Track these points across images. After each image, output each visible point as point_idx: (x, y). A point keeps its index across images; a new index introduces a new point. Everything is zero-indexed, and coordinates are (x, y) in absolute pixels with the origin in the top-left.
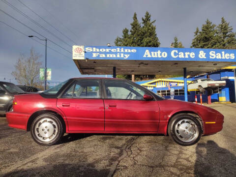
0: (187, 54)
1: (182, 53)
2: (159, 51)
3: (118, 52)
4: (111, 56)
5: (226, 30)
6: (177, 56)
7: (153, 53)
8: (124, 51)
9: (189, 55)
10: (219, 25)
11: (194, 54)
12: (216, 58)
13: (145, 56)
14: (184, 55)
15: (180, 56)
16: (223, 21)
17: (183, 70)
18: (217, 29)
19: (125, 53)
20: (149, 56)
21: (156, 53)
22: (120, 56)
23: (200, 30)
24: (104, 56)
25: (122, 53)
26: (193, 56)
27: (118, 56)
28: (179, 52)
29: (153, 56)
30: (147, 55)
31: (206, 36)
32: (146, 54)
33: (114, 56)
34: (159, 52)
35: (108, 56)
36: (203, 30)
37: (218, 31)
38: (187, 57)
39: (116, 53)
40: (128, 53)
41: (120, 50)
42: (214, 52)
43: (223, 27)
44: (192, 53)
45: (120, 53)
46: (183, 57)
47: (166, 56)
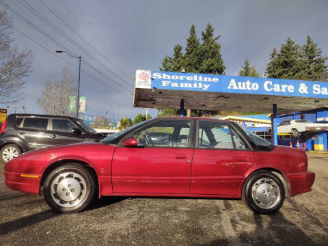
0: (284, 86)
1: (278, 86)
2: (248, 81)
3: (195, 81)
4: (186, 85)
5: (313, 53)
6: (272, 89)
7: (240, 83)
8: (203, 79)
9: (286, 89)
10: (304, 46)
11: (293, 88)
12: (320, 94)
13: (229, 87)
14: (281, 88)
15: (275, 90)
16: (309, 42)
17: (272, 107)
18: (301, 51)
19: (203, 83)
20: (235, 87)
21: (244, 84)
22: (198, 85)
23: (278, 52)
24: (176, 85)
25: (200, 82)
26: (292, 90)
27: (195, 86)
28: (274, 84)
29: (240, 88)
30: (232, 87)
31: (287, 60)
32: (231, 85)
33: (190, 86)
34: (248, 83)
35: (182, 85)
36: (282, 52)
37: (302, 55)
38: (284, 90)
39: (192, 82)
40: (207, 83)
41: (198, 79)
42: (319, 86)
43: (309, 49)
44: (290, 86)
45: (198, 82)
46: (279, 91)
47: (257, 89)
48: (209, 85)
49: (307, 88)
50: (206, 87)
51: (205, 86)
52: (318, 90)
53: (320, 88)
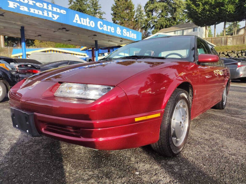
1: (106, 26)
3: (46, 9)
4: (36, 12)
5: (96, 6)
6: (102, 28)
7: (82, 19)
8: (52, 9)
9: (110, 29)
11: (113, 29)
12: (126, 36)
13: (75, 21)
19: (53, 12)
22: (48, 14)
25: (50, 11)
26: (113, 31)
27: (46, 14)
30: (77, 21)
33: (41, 13)
34: (88, 20)
39: (42, 10)
40: (57, 13)
41: (48, 7)
42: (126, 30)
43: (94, 3)
45: (48, 11)
46: (107, 30)
47: (93, 26)
48: (58, 16)
49: (120, 30)
50: (56, 18)
51: (55, 15)
52: (126, 33)
53: (126, 32)
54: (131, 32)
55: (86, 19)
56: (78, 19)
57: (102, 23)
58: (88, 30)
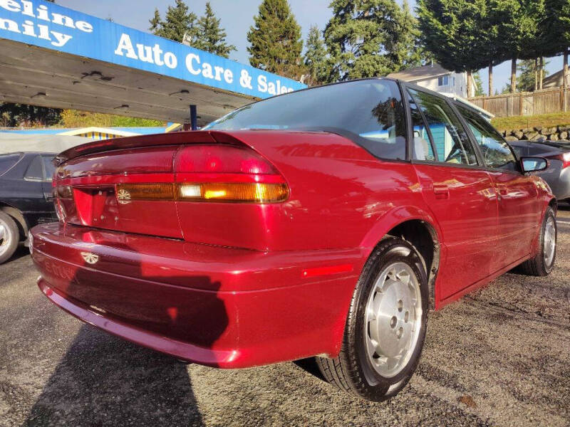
0: (218, 70)
1: (210, 67)
2: (157, 46)
3: (29, 18)
6: (199, 71)
8: (51, 17)
9: (222, 75)
10: (202, 19)
11: (231, 75)
12: (267, 92)
13: (118, 52)
14: (214, 72)
15: (205, 75)
16: (209, 13)
18: (198, 26)
19: (53, 27)
22: (37, 31)
25: (44, 22)
26: (230, 78)
27: (29, 30)
28: (202, 61)
30: (125, 51)
33: (13, 27)
34: (158, 50)
36: (169, 20)
38: (218, 78)
39: (19, 18)
40: (65, 30)
41: (36, 13)
42: (265, 78)
44: (228, 71)
45: (37, 22)
46: (212, 77)
47: (174, 65)
48: (68, 37)
49: (250, 78)
50: (61, 41)
51: (58, 35)
52: (265, 85)
53: (267, 83)
54: (278, 82)
55: (153, 46)
56: (129, 46)
57: (197, 58)
58: (160, 77)
